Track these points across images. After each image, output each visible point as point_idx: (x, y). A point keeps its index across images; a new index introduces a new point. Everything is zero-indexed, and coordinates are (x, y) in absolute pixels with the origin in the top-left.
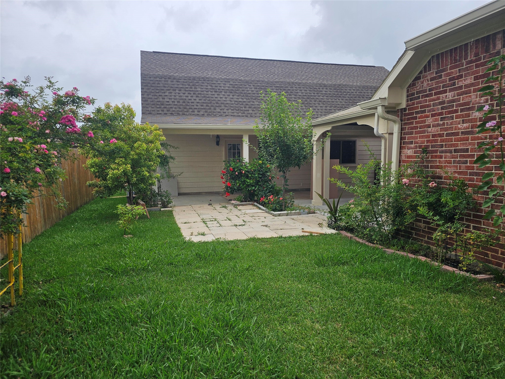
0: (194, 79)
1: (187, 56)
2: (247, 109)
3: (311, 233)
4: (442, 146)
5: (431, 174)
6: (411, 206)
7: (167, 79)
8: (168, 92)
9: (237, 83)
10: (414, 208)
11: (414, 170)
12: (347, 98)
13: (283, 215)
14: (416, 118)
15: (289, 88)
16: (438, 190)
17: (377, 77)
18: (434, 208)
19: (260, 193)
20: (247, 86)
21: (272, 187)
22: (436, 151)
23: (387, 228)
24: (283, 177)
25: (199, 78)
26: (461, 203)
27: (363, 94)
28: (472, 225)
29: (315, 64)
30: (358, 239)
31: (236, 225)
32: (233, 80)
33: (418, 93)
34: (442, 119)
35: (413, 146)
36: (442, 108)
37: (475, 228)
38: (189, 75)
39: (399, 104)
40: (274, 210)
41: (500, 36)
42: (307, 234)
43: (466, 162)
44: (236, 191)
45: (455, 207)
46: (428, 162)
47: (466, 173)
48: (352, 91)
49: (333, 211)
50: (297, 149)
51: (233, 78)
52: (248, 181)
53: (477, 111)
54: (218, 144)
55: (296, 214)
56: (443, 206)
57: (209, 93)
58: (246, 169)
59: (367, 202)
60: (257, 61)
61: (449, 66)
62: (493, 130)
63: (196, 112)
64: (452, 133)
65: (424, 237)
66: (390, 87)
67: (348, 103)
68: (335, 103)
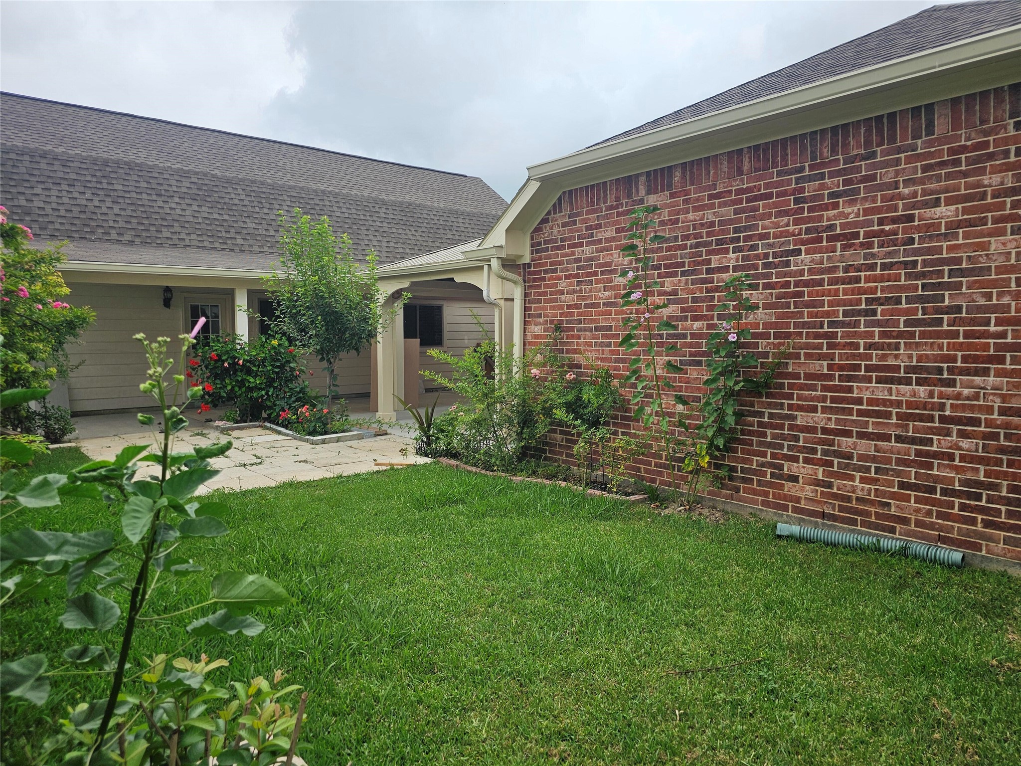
0: (106, 163)
1: (82, 112)
2: (232, 235)
3: (392, 465)
4: (579, 322)
5: (567, 362)
6: (544, 408)
7: (38, 159)
8: (41, 186)
9: (207, 182)
10: (548, 412)
11: (545, 357)
12: (424, 229)
13: (330, 441)
14: (544, 279)
15: (318, 202)
16: (576, 384)
17: (470, 196)
18: (573, 410)
19: (278, 402)
20: (230, 190)
21: (302, 391)
22: (572, 329)
23: (511, 447)
24: (328, 371)
25: (117, 162)
26: (606, 400)
27: (451, 224)
28: (620, 430)
29: (363, 160)
30: (469, 468)
31: (245, 465)
32: (197, 173)
33: (546, 242)
34: (579, 283)
35: (541, 320)
36: (579, 268)
37: (623, 433)
38: (93, 154)
39: (521, 256)
40: (313, 433)
41: (643, 179)
42: (384, 468)
43: (609, 345)
44: (223, 402)
45: (600, 407)
46: (562, 344)
47: (609, 360)
48: (433, 217)
49: (426, 426)
50: (355, 320)
51: (197, 170)
52: (252, 380)
53: (620, 276)
54: (167, 303)
55: (354, 438)
56: (585, 407)
57: (144, 196)
58: (246, 357)
59: (482, 406)
60: (246, 140)
61: (585, 210)
62: (639, 302)
63: (114, 236)
64: (592, 304)
65: (561, 454)
66: (508, 230)
67: (427, 239)
68: (403, 236)
